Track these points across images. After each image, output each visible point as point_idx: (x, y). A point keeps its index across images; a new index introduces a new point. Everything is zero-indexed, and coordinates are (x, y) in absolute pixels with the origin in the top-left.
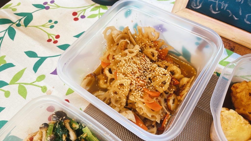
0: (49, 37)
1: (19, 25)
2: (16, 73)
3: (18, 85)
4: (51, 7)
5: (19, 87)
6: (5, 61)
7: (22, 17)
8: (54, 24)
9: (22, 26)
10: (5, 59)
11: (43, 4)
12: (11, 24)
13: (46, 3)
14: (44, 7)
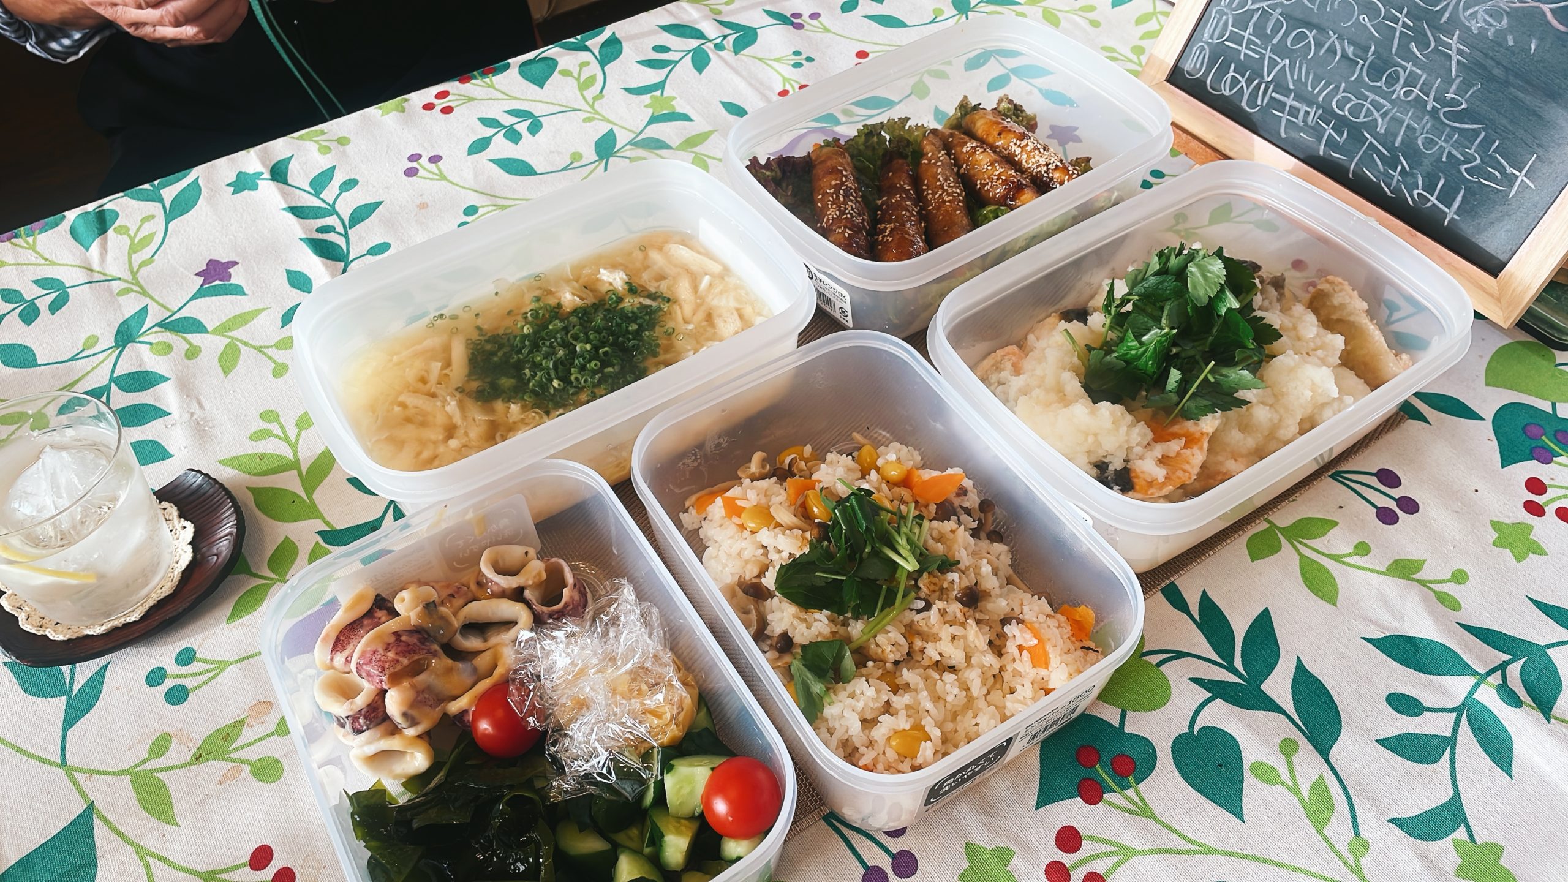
0: (784, 86)
1: (719, 47)
2: (693, 133)
3: (693, 155)
4: (807, 27)
5: (694, 157)
6: (673, 106)
7: (732, 32)
8: (804, 62)
9: (729, 50)
10: (673, 103)
11: (789, 16)
12: (704, 41)
13: (798, 15)
14: (792, 21)
